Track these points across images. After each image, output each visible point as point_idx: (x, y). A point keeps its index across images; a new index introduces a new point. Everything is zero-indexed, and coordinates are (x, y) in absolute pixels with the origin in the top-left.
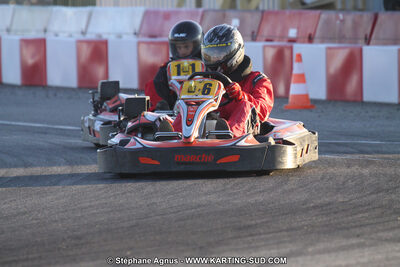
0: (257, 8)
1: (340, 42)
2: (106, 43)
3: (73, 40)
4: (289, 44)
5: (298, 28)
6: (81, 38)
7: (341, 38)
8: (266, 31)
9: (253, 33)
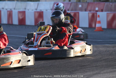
0: (87, 2)
1: (111, 11)
2: (42, 12)
3: (33, 11)
4: (96, 12)
5: (99, 8)
6: (36, 11)
7: (111, 10)
8: (89, 8)
9: (85, 9)
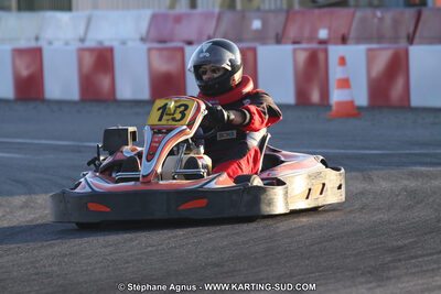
2: (111, 50)
3: (72, 48)
4: (323, 46)
5: (330, 29)
6: (80, 45)
7: (380, 38)
8: (292, 32)
9: (277, 35)
